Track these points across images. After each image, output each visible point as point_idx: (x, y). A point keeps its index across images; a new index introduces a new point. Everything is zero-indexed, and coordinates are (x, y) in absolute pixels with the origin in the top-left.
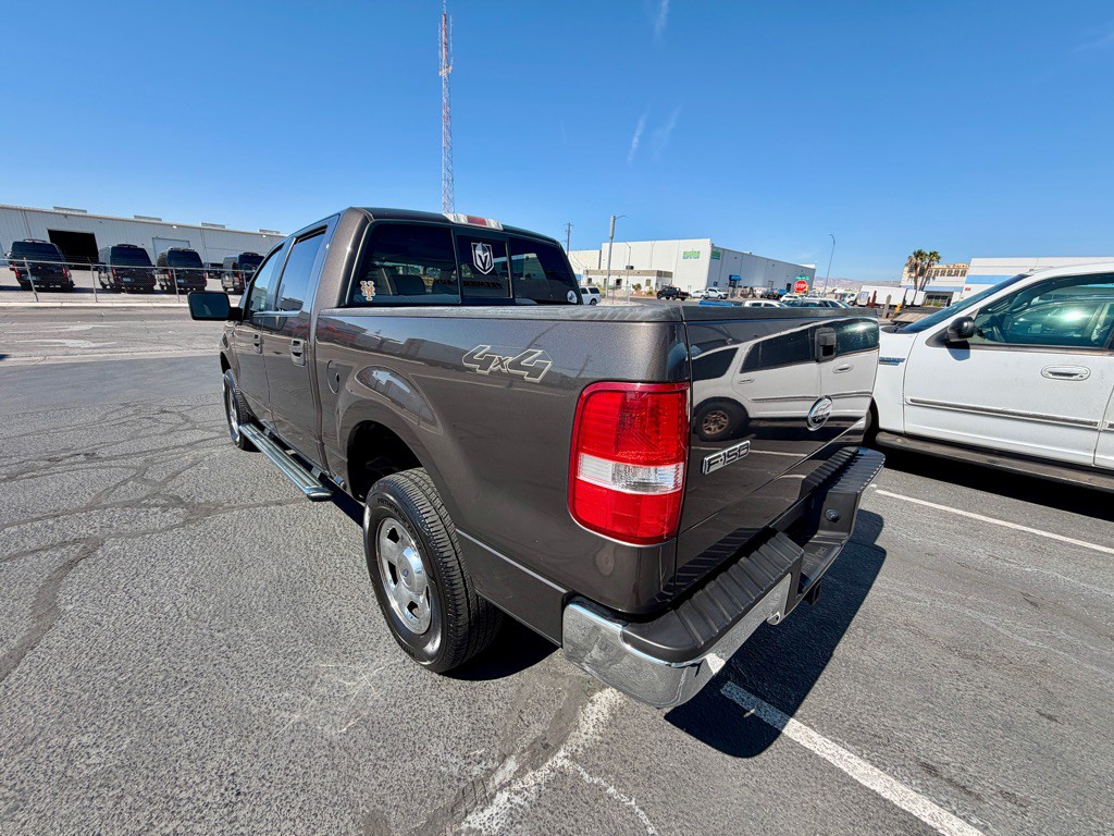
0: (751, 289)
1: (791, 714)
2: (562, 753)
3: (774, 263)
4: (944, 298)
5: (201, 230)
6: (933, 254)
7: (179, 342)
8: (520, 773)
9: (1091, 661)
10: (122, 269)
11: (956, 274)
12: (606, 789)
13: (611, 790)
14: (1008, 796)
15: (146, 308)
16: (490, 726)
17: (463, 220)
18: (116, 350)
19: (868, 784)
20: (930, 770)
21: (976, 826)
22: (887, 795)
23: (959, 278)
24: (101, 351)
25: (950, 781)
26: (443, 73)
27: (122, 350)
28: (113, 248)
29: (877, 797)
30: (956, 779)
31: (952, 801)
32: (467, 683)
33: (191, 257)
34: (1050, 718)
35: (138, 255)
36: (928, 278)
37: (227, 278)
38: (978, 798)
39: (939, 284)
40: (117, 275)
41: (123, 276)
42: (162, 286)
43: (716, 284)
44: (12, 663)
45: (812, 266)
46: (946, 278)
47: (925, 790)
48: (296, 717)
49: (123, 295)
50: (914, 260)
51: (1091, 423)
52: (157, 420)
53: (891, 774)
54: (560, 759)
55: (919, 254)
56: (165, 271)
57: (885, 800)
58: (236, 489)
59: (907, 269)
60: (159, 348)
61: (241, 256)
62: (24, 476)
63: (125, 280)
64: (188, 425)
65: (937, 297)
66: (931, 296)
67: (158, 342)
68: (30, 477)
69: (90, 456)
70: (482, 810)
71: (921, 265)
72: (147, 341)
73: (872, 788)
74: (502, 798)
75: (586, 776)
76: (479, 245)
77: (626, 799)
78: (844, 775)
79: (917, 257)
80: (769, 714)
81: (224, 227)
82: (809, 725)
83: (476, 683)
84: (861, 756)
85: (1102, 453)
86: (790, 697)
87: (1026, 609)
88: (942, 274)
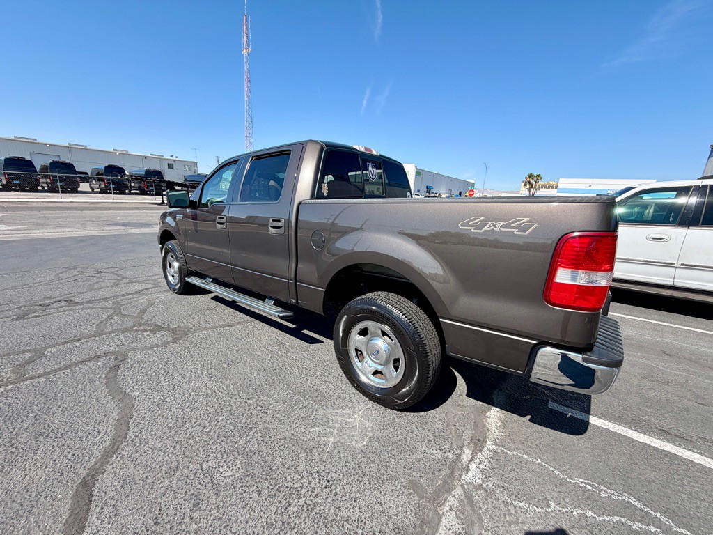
0: (439, 194)
1: (589, 414)
2: (489, 443)
3: (452, 179)
5: (70, 148)
6: (538, 176)
7: (76, 226)
8: (474, 454)
9: (706, 379)
10: (13, 174)
11: (549, 188)
12: (522, 457)
13: (525, 457)
14: (704, 439)
15: (37, 202)
16: (442, 434)
17: (362, 150)
18: (29, 232)
19: (642, 441)
20: (665, 432)
21: (697, 453)
22: (653, 444)
23: (551, 189)
24: (18, 232)
25: (675, 435)
26: (245, 52)
27: (34, 231)
28: (6, 160)
29: (649, 446)
30: (678, 434)
31: (681, 444)
32: (416, 414)
33: (68, 167)
34: (702, 404)
35: (26, 164)
36: (536, 190)
37: (94, 182)
38: (691, 441)
40: (9, 178)
41: (13, 179)
42: (43, 187)
43: (419, 191)
44: (124, 428)
45: (473, 181)
46: (544, 189)
47: (668, 441)
48: (332, 440)
49: (13, 193)
50: (528, 179)
51: (672, 264)
52: (99, 278)
53: (649, 435)
54: (489, 445)
55: (531, 176)
56: (46, 177)
57: (654, 447)
58: (193, 318)
59: (523, 184)
60: (63, 230)
61: (106, 167)
62: (30, 316)
63: (15, 182)
64: (125, 281)
67: (59, 226)
68: (36, 317)
69: (70, 302)
70: (467, 473)
72: (51, 225)
73: (645, 442)
74: (473, 466)
75: (509, 452)
76: (370, 164)
77: (535, 460)
78: (629, 438)
79: (530, 177)
80: (579, 415)
81: (86, 146)
82: (600, 418)
83: (421, 414)
84: (632, 429)
85: (678, 278)
86: (583, 406)
87: (666, 357)
88: (542, 187)
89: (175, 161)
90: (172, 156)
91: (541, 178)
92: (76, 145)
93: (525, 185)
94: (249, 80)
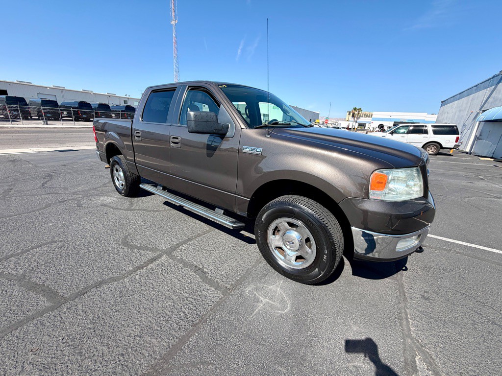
3: (306, 111)
4: (363, 125)
5: (54, 89)
6: (360, 109)
11: (367, 117)
23: (368, 118)
26: (173, 22)
33: (54, 103)
36: (358, 118)
39: (362, 120)
45: (318, 112)
46: (363, 118)
55: (355, 109)
59: (348, 113)
65: (361, 125)
66: (360, 125)
71: (355, 113)
81: (64, 88)
88: (362, 117)
89: (128, 98)
90: (126, 95)
91: (361, 111)
92: (58, 87)
93: (349, 114)
94: (176, 43)
